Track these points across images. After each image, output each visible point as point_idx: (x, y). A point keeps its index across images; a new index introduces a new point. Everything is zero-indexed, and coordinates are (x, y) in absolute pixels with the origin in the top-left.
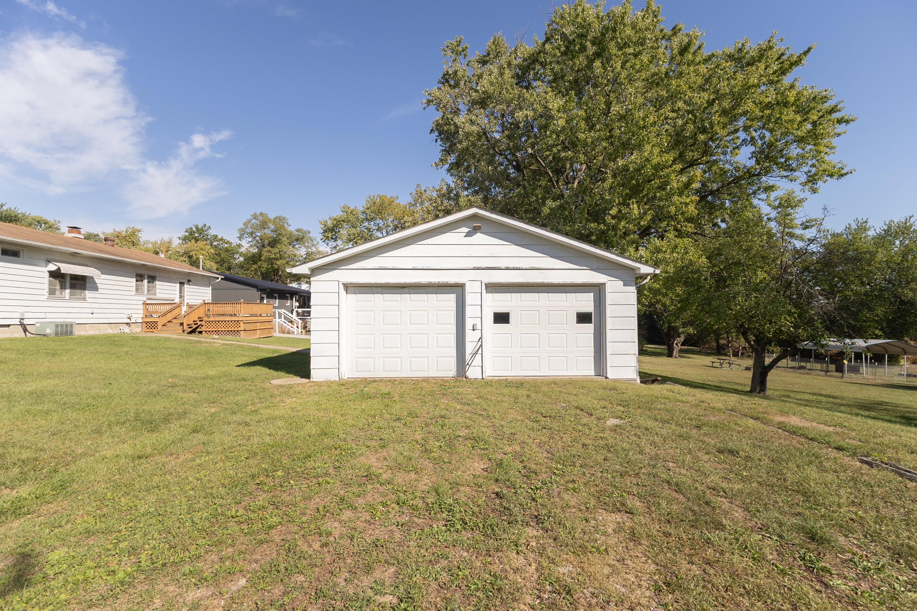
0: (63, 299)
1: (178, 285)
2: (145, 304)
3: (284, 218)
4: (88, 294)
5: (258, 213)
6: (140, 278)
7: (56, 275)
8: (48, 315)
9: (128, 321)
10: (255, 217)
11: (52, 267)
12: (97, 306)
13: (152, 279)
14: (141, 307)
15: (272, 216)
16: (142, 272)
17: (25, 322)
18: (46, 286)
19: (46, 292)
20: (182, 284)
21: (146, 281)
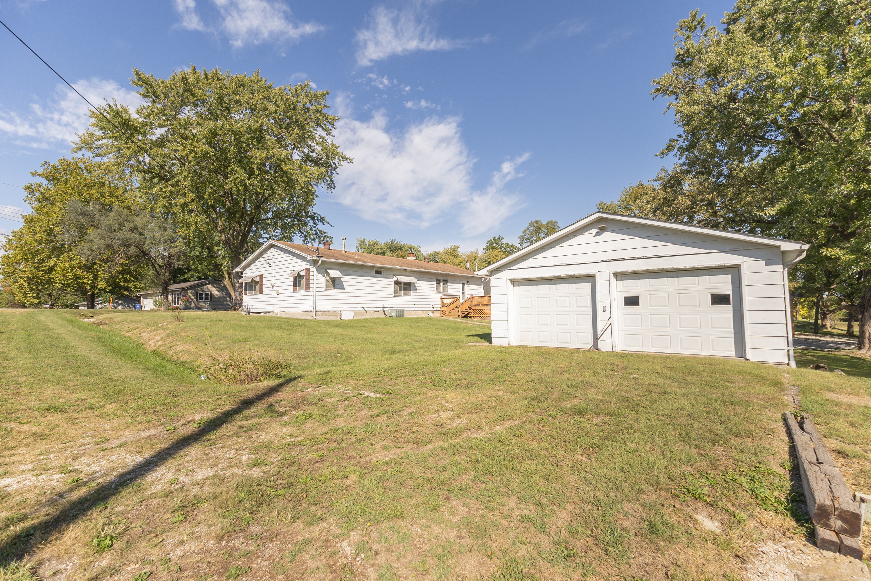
0: (400, 296)
1: (461, 285)
2: (442, 298)
3: (555, 222)
4: (412, 293)
5: (534, 221)
6: (438, 281)
7: (397, 283)
8: (395, 306)
9: (432, 309)
10: (531, 225)
11: (395, 279)
12: (416, 300)
13: (445, 282)
14: (440, 300)
15: (544, 222)
16: (439, 278)
17: (385, 309)
18: (393, 290)
19: (393, 293)
20: (463, 284)
21: (442, 284)
